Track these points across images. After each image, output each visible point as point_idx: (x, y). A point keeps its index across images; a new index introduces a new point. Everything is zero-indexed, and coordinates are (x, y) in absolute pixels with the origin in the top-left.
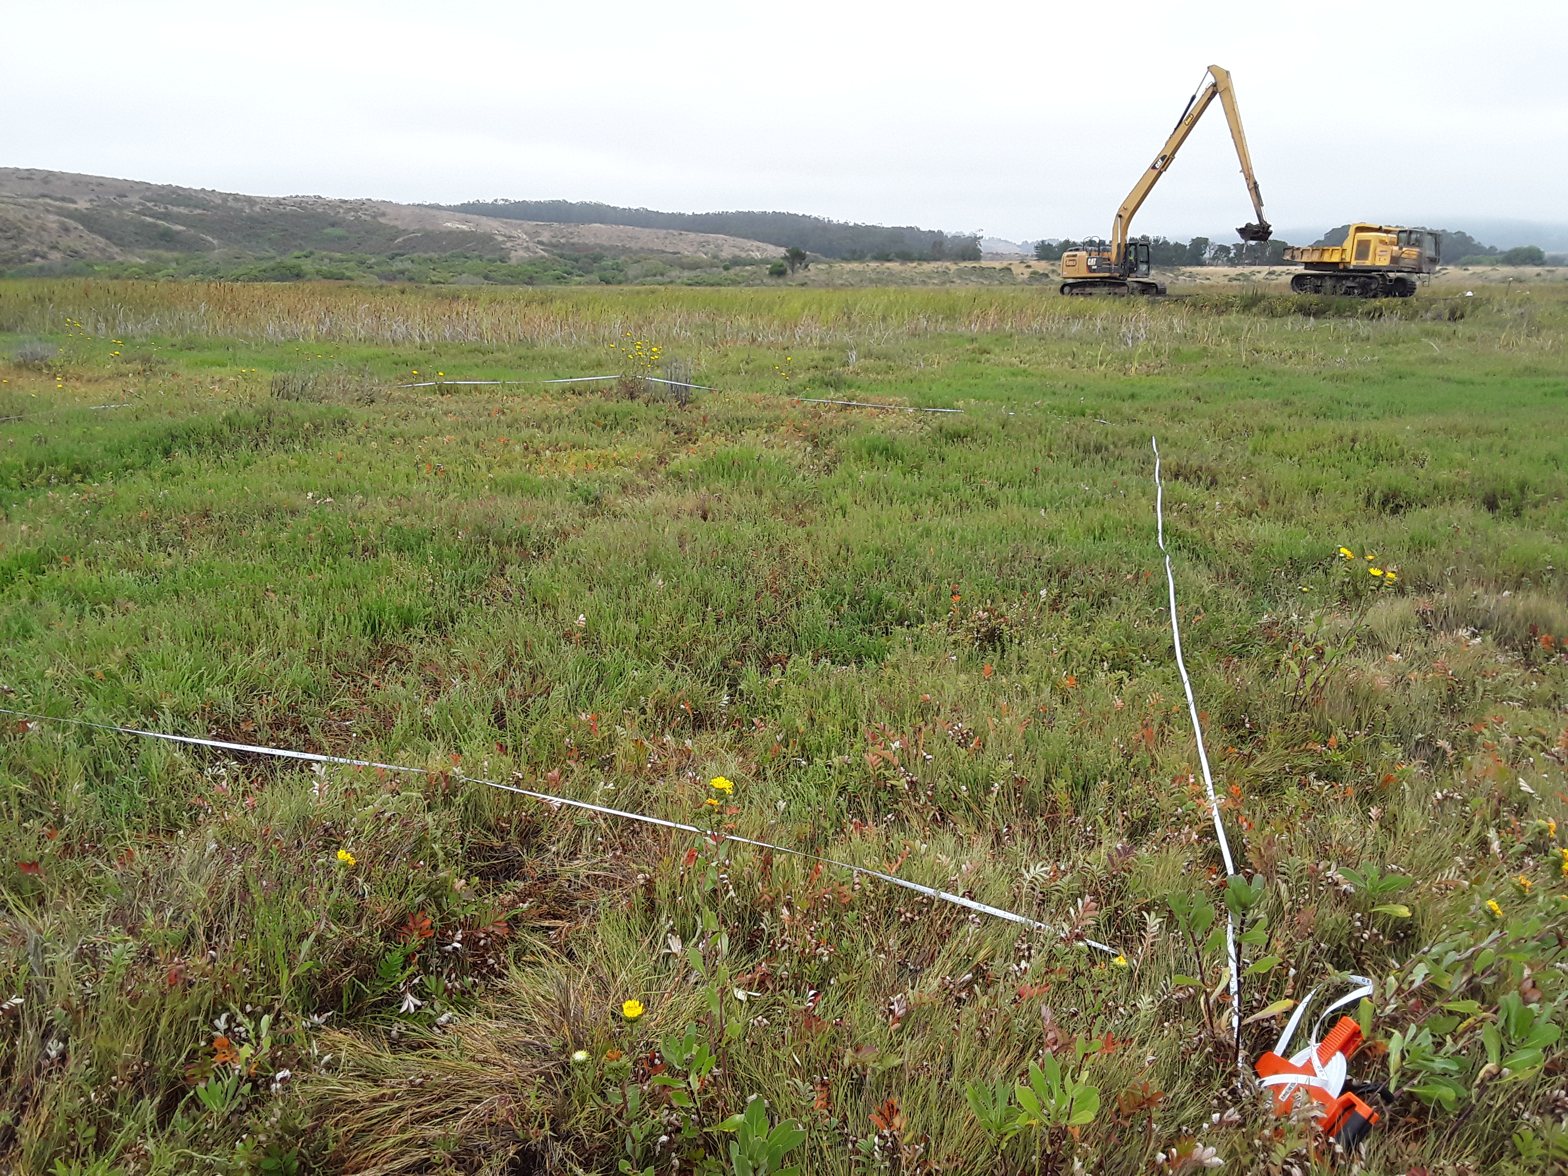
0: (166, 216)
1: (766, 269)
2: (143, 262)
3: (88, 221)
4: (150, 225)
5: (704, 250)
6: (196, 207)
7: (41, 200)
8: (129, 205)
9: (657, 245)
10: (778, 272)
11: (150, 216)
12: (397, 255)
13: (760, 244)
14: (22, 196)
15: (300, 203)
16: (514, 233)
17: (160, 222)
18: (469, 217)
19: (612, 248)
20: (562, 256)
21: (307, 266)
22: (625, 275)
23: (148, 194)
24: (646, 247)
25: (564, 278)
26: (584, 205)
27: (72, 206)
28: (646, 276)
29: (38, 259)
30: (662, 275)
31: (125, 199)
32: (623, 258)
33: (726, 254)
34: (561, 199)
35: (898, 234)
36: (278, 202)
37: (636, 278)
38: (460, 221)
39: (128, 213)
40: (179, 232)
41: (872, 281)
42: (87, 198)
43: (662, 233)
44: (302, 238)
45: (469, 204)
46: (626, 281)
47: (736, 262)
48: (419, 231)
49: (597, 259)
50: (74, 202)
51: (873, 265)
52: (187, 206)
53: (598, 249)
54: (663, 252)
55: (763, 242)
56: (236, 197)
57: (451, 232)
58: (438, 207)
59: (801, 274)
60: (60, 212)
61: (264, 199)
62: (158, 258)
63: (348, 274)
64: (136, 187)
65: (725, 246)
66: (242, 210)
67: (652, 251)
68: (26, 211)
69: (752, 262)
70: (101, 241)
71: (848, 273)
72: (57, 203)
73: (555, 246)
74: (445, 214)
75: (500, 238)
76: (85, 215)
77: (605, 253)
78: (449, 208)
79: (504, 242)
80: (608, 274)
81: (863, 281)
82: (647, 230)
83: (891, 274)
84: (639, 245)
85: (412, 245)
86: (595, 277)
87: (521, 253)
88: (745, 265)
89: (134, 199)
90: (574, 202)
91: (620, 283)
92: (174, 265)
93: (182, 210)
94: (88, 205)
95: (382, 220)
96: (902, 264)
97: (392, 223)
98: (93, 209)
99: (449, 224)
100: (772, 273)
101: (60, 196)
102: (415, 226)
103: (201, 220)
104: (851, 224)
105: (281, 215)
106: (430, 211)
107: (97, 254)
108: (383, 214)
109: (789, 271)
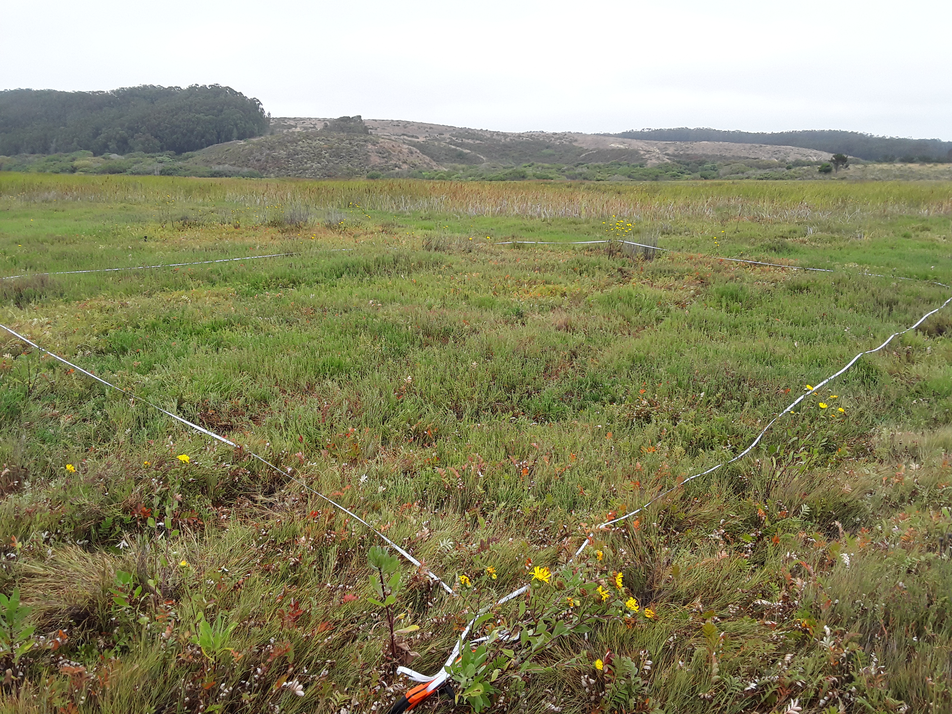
0: (462, 145)
1: (817, 168)
2: (446, 170)
3: (423, 148)
4: (453, 150)
5: (776, 156)
6: (477, 139)
7: (402, 137)
8: (444, 139)
9: (744, 154)
10: (826, 170)
11: (454, 145)
12: (580, 164)
13: (818, 152)
14: (394, 135)
15: (531, 135)
16: (652, 149)
17: (458, 148)
18: (626, 140)
19: (713, 156)
20: (679, 162)
21: (530, 171)
22: (718, 174)
23: (454, 133)
24: (736, 155)
25: (679, 176)
26: (698, 130)
27: (417, 140)
28: (732, 174)
29: (397, 169)
30: (743, 173)
31: (442, 136)
32: (719, 162)
33: (791, 159)
34: (684, 127)
35: (922, 145)
36: (519, 136)
37: (725, 175)
38: (620, 143)
39: (443, 144)
40: (467, 154)
41: (896, 177)
42: (424, 136)
43: (748, 145)
44: (530, 156)
45: (626, 133)
46: (718, 177)
47: (798, 164)
48: (594, 150)
49: (701, 163)
50: (418, 138)
51: (899, 165)
52: (473, 139)
53: (704, 157)
54: (747, 158)
55: (820, 150)
56: (498, 133)
57: (613, 150)
58: (609, 135)
59: (842, 172)
60: (411, 144)
61: (512, 134)
62: (454, 169)
63: (550, 176)
64: (449, 129)
65: (792, 153)
66: (500, 141)
67: (740, 157)
68: (394, 143)
69: (810, 164)
70: (427, 159)
71: (879, 170)
72: (410, 139)
73: (675, 156)
74: (612, 139)
75: (642, 153)
76: (422, 145)
77: (708, 160)
78: (616, 136)
79: (644, 155)
80: (706, 173)
81: (888, 175)
82: (738, 145)
83: (912, 172)
84: (731, 154)
85: (590, 157)
86: (698, 175)
87: (654, 161)
88: (804, 166)
89: (447, 136)
90: (692, 128)
91: (714, 178)
92: (461, 172)
93: (470, 141)
94: (424, 139)
95: (574, 144)
96: (921, 165)
97: (580, 146)
98: (426, 142)
99: (613, 145)
100: (820, 171)
101: (411, 134)
102: (593, 147)
103: (479, 147)
104: (887, 138)
105: (521, 143)
106: (603, 138)
107: (425, 166)
108: (576, 141)
109: (834, 170)
